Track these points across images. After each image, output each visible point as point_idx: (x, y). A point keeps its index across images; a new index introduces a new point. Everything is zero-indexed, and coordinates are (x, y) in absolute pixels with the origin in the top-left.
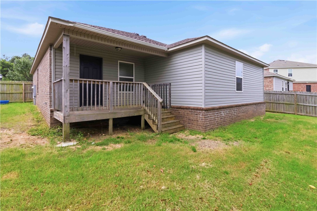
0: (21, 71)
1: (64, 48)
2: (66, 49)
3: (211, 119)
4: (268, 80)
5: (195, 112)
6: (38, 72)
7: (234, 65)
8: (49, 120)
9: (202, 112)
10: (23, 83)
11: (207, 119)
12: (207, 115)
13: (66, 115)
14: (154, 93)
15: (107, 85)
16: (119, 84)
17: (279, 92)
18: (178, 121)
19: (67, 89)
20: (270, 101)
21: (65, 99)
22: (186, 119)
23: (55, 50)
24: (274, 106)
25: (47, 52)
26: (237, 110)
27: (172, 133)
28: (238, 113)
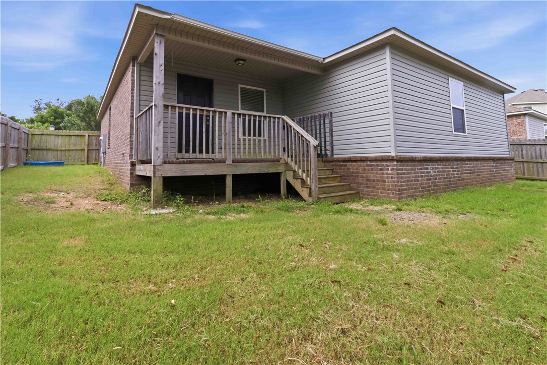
0: (83, 116)
1: (156, 54)
2: (158, 55)
3: (410, 177)
4: (515, 121)
5: (378, 165)
6: (110, 113)
7: (447, 85)
8: (127, 179)
9: (392, 164)
10: (86, 133)
11: (402, 178)
12: (402, 170)
13: (158, 164)
14: (303, 132)
15: (223, 118)
16: (242, 116)
17: (539, 140)
18: (348, 184)
19: (159, 120)
20: (523, 158)
21: (156, 137)
22: (361, 179)
23: (140, 66)
24: (533, 168)
25: (127, 72)
26: (457, 168)
27: (337, 204)
28: (461, 174)
